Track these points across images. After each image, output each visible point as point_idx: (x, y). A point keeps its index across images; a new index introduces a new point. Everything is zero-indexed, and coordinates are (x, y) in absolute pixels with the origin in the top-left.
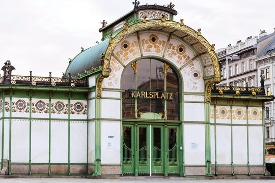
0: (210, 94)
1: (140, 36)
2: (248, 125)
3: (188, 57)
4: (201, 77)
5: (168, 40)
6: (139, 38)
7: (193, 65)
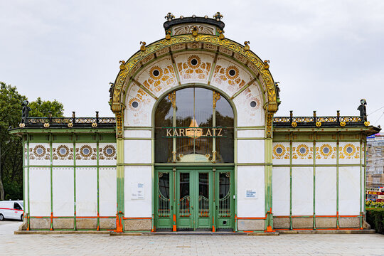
0: (272, 127)
1: (175, 59)
2: (338, 166)
3: (243, 81)
4: (261, 106)
5: (215, 62)
6: (174, 62)
7: (250, 91)
